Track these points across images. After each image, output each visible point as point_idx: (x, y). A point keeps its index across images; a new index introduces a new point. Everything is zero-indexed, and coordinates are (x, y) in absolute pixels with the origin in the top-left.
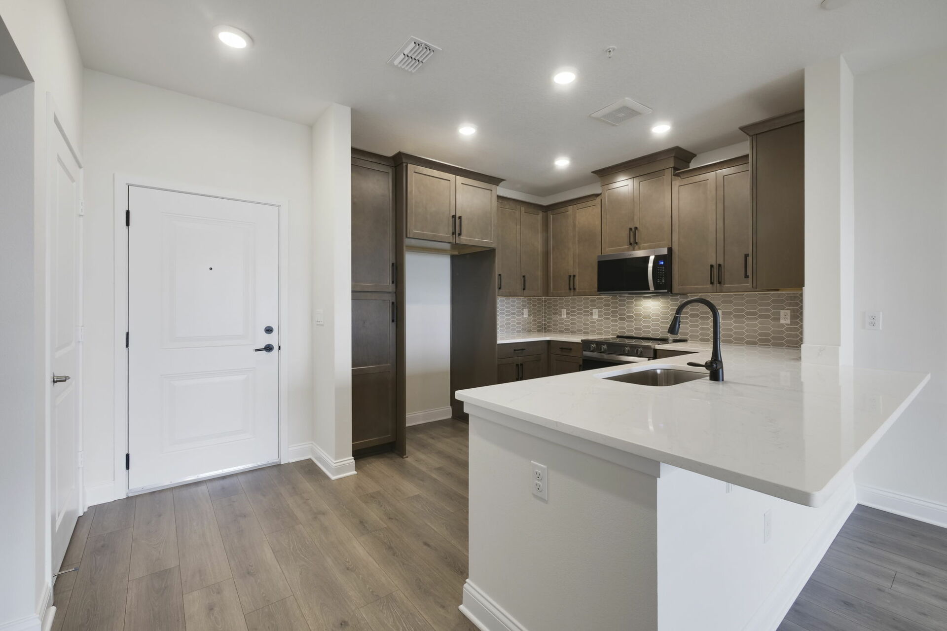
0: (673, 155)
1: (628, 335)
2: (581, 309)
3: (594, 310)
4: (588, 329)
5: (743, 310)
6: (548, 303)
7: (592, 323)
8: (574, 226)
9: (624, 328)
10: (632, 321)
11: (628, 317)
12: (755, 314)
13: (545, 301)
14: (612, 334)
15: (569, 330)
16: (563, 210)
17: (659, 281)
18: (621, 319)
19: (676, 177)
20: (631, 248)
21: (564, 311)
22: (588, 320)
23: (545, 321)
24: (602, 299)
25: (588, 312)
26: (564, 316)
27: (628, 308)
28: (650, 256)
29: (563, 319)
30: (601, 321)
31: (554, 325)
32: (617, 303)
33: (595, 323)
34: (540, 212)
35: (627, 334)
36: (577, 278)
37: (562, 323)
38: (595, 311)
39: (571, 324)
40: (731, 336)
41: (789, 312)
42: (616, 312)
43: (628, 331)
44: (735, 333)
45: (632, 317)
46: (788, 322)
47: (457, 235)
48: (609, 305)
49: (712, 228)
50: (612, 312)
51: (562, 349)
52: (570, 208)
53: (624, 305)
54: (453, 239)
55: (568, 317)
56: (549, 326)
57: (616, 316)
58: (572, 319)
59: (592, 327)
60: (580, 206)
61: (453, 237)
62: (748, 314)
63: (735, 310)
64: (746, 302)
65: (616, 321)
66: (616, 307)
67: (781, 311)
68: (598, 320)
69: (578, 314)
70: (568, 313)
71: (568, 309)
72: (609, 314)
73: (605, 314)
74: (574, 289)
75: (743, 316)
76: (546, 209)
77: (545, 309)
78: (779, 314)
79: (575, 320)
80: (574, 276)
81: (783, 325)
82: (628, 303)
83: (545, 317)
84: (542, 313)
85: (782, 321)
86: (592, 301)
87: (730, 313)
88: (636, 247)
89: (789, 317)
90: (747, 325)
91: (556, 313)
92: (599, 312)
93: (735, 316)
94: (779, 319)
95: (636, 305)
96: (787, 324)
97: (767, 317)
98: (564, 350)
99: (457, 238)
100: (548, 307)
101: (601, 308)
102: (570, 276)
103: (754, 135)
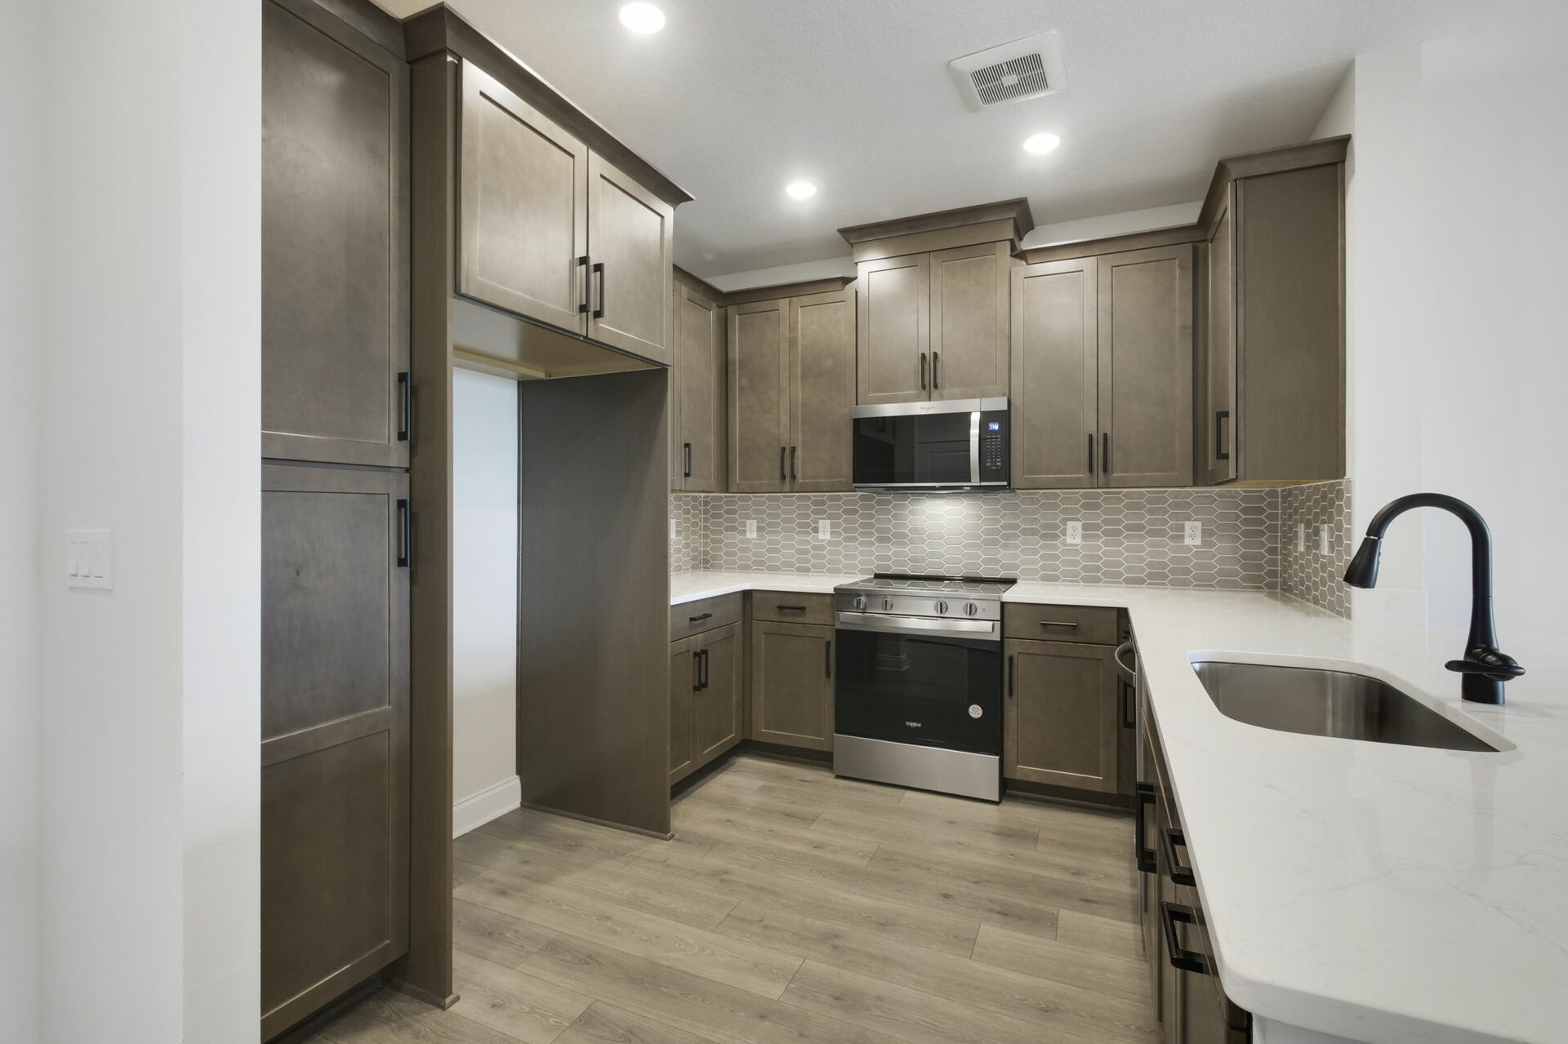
0: (1014, 215)
1: (896, 573)
2: (792, 521)
3: (820, 521)
4: (808, 561)
5: (1118, 522)
6: (713, 508)
7: (816, 548)
8: (793, 343)
9: (888, 558)
10: (904, 544)
11: (896, 535)
12: (1140, 527)
13: (706, 503)
14: (862, 572)
15: (762, 563)
16: (763, 305)
17: (989, 464)
18: (881, 540)
19: (1017, 261)
20: (924, 394)
21: (752, 525)
22: (808, 542)
23: (706, 545)
24: (839, 498)
25: (808, 525)
26: (752, 534)
27: (895, 517)
28: (970, 413)
29: (749, 541)
30: (838, 544)
31: (726, 554)
32: (872, 507)
33: (823, 548)
34: (714, 305)
35: (894, 570)
36: (799, 453)
37: (748, 550)
38: (825, 525)
39: (769, 551)
40: (1098, 569)
41: (1199, 524)
42: (871, 525)
43: (896, 563)
44: (1106, 564)
45: (904, 536)
46: (1198, 541)
47: (591, 315)
48: (855, 512)
49: (1090, 363)
50: (862, 525)
51: (781, 608)
52: (783, 304)
53: (888, 512)
54: (581, 323)
55: (760, 537)
56: (714, 558)
57: (871, 534)
58: (769, 542)
59: (815, 557)
60: (806, 300)
61: (581, 318)
62: (1127, 528)
63: (1105, 522)
64: (1127, 506)
65: (871, 544)
66: (871, 516)
67: (1186, 522)
68: (830, 543)
69: (784, 529)
70: (760, 529)
71: (760, 520)
72: (854, 530)
73: (845, 530)
74: (793, 477)
75: (1119, 533)
76: (727, 301)
77: (706, 520)
78: (1182, 528)
79: (778, 542)
80: (793, 449)
81: (1188, 549)
82: (895, 507)
83: (706, 537)
84: (700, 529)
85: (1188, 541)
86: (815, 503)
87: (1097, 527)
88: (935, 393)
89: (1199, 532)
90: (1127, 549)
91: (734, 529)
92: (832, 525)
93: (1105, 533)
94: (1182, 537)
95: (912, 513)
96: (1196, 547)
97: (1163, 533)
98: (785, 610)
99: (591, 323)
100: (713, 516)
101: (838, 517)
102: (783, 449)
103: (1241, 178)
